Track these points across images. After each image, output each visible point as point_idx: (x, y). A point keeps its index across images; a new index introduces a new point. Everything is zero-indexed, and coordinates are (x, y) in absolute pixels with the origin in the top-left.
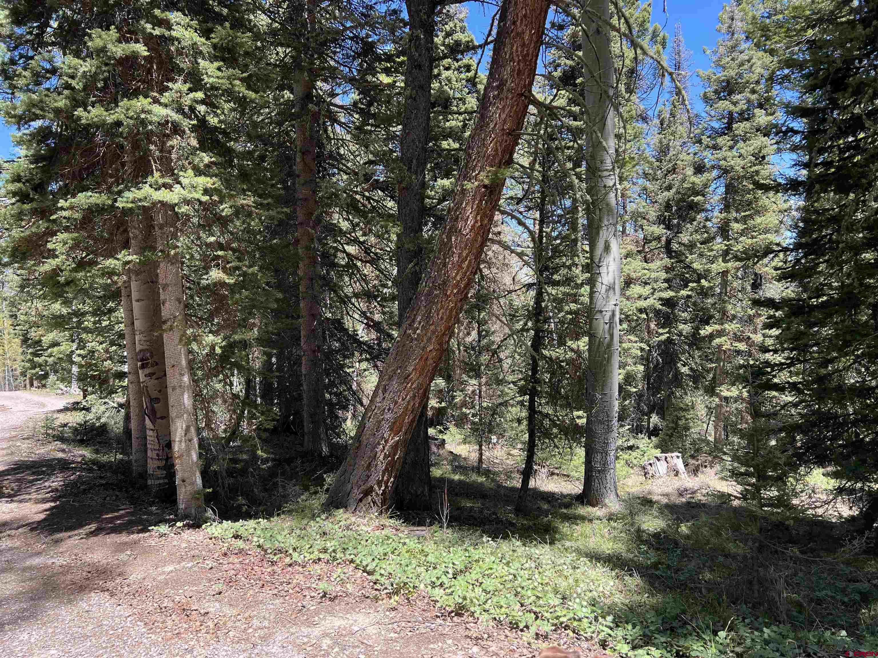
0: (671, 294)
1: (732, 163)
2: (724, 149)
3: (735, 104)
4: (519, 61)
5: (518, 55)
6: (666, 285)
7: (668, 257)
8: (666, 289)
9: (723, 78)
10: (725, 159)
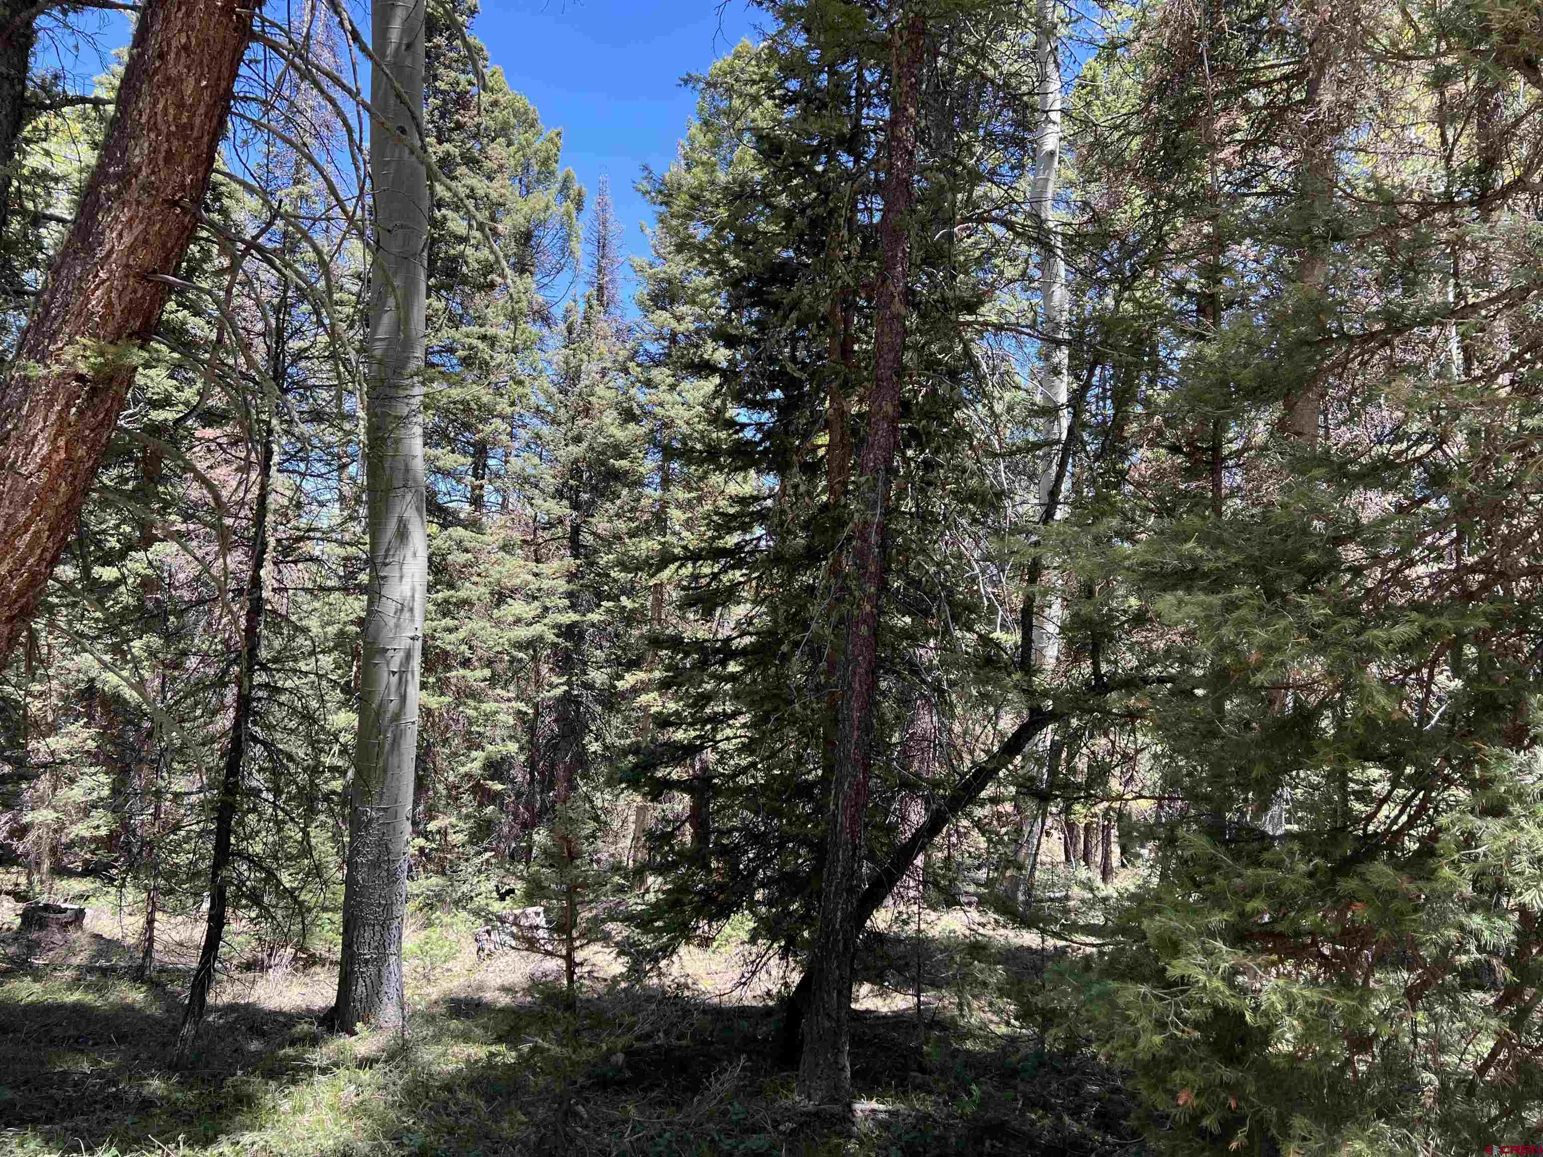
0: (574, 617)
1: (672, 413)
2: (662, 388)
3: (679, 319)
4: (169, 135)
5: (166, 122)
6: (567, 602)
7: (572, 555)
8: (566, 609)
9: (662, 275)
10: (661, 405)
